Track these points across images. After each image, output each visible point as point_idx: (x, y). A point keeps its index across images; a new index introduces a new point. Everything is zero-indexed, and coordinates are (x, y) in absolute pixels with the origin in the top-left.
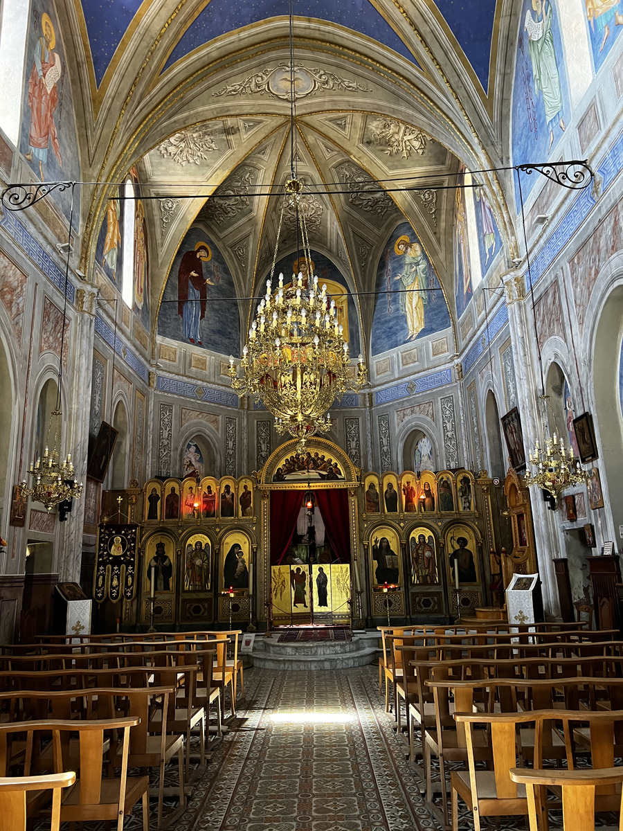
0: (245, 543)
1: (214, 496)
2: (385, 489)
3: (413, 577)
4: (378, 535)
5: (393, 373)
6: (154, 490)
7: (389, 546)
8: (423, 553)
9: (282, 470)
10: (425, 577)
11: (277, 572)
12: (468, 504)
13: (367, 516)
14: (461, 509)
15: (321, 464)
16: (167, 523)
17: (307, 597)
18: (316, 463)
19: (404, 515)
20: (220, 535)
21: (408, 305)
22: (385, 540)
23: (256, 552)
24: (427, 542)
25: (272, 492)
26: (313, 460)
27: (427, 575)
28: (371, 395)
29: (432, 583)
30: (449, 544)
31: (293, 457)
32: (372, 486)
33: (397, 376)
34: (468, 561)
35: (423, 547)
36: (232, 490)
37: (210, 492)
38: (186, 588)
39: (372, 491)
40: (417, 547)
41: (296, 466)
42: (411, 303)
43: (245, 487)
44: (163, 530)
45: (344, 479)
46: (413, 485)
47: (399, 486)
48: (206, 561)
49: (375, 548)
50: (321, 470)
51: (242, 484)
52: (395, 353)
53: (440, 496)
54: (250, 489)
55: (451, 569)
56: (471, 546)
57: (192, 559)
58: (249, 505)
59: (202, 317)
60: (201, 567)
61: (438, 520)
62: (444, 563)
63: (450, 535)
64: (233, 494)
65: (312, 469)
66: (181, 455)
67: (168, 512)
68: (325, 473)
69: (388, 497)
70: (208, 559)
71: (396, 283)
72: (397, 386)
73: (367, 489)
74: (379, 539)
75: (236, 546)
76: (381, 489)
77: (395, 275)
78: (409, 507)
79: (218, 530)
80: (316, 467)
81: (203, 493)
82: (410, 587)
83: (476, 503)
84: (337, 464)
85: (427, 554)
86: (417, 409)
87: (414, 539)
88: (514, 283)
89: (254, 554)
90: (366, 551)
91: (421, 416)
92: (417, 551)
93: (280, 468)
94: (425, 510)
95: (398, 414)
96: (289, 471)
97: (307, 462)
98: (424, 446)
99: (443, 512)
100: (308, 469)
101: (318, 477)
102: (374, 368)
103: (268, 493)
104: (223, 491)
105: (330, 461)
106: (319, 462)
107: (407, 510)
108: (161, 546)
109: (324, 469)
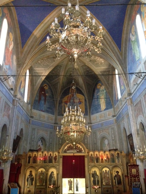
0: (55, 171)
1: (46, 157)
2: (95, 156)
3: (103, 183)
5: (97, 120)
6: (30, 155)
7: (96, 173)
8: (106, 176)
10: (107, 183)
11: (64, 180)
12: (119, 161)
13: (90, 164)
14: (117, 162)
16: (33, 165)
19: (101, 164)
20: (48, 168)
21: (101, 102)
25: (63, 156)
29: (109, 185)
30: (114, 173)
32: (91, 155)
34: (119, 178)
36: (52, 155)
37: (45, 155)
38: (38, 185)
41: (70, 148)
42: (102, 101)
44: (32, 167)
45: (84, 153)
46: (103, 155)
49: (92, 174)
51: (55, 153)
52: (97, 115)
53: (111, 158)
54: (57, 155)
55: (114, 181)
56: (120, 174)
57: (40, 176)
58: (56, 160)
59: (45, 104)
60: (42, 179)
61: (110, 166)
62: (112, 179)
63: (114, 170)
65: (75, 149)
66: (37, 143)
67: (33, 161)
68: (78, 151)
69: (96, 158)
70: (44, 176)
71: (98, 96)
72: (98, 124)
73: (90, 156)
74: (94, 171)
75: (52, 172)
76: (94, 156)
77: (97, 93)
78: (102, 161)
79: (47, 167)
81: (43, 156)
82: (103, 186)
83: (121, 161)
84: (81, 148)
85: (108, 176)
86: (104, 131)
87: (103, 171)
88: (129, 100)
89: (58, 174)
90: (90, 174)
91: (105, 133)
93: (65, 149)
94: (107, 163)
95: (99, 132)
96: (68, 150)
98: (106, 142)
99: (112, 163)
101: (76, 152)
102: (92, 119)
103: (62, 156)
104: (49, 155)
105: (80, 147)
106: (77, 147)
107: (102, 162)
108: (31, 172)
109: (78, 149)
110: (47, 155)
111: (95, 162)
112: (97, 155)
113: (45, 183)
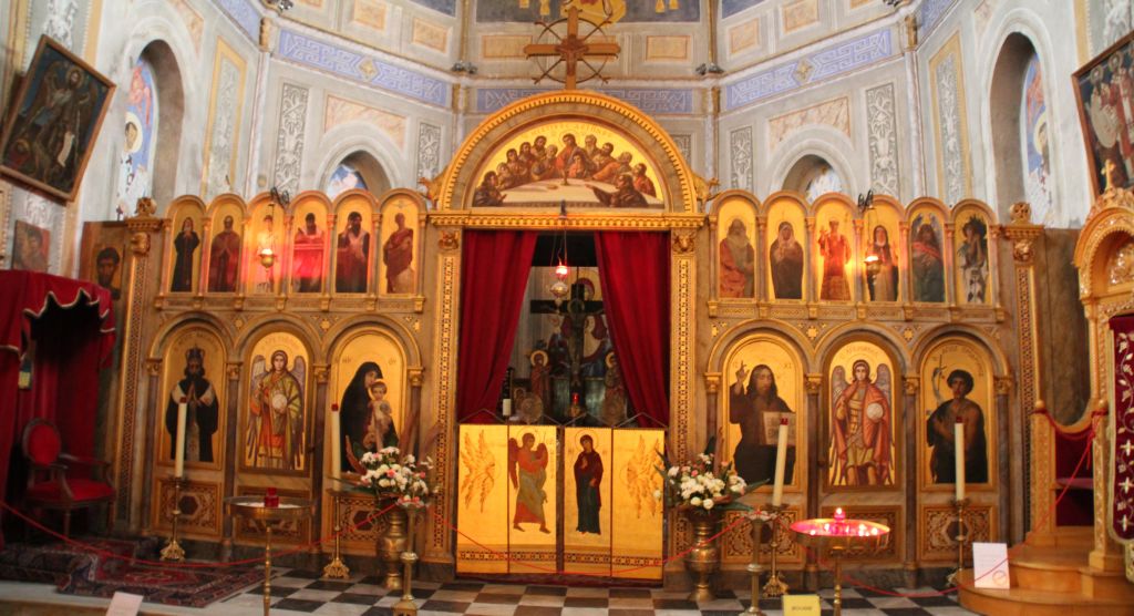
0: (392, 362)
1: (319, 241)
2: (772, 235)
3: (832, 470)
4: (749, 356)
5: (765, 46)
6: (189, 222)
7: (773, 388)
8: (862, 410)
9: (496, 178)
10: (862, 470)
11: (475, 439)
12: (978, 288)
13: (719, 306)
15: (602, 167)
16: (212, 302)
17: (549, 509)
18: (587, 163)
19: (819, 308)
20: (330, 337)
22: (765, 372)
23: (419, 388)
24: (873, 378)
25: (468, 233)
26: (581, 154)
27: (868, 465)
28: (717, 92)
29: (880, 486)
30: (929, 386)
31: (528, 144)
32: (737, 228)
33: (772, 51)
34: (971, 431)
35: (861, 391)
36: (366, 226)
37: (312, 228)
38: (249, 462)
39: (735, 241)
40: (849, 393)
41: (535, 167)
43: (399, 219)
44: (200, 320)
45: (661, 206)
46: (845, 230)
47: (809, 228)
48: (297, 401)
49: (737, 390)
50: (601, 180)
51: (391, 211)
52: (768, 10)
53: (914, 262)
54: (412, 222)
56: (983, 393)
57: (264, 392)
58: (405, 267)
61: (905, 325)
62: (912, 436)
63: (931, 365)
64: (367, 237)
65: (579, 176)
67: (215, 274)
68: (609, 189)
69: (779, 258)
70: (300, 395)
72: (773, 70)
73: (722, 233)
74: (750, 367)
75: (369, 368)
76: (761, 234)
78: (834, 282)
79: (326, 325)
80: (588, 171)
81: (295, 231)
82: (821, 494)
83: (1001, 285)
84: (643, 168)
85: (873, 411)
86: (813, 113)
87: (840, 371)
89: (415, 390)
90: (712, 396)
91: (822, 127)
92: (847, 402)
93: (491, 174)
94: (872, 299)
95: (772, 127)
96: (515, 181)
97: (566, 160)
99: (918, 304)
100: (567, 176)
101: (594, 199)
102: (725, 40)
103: (458, 236)
104: (342, 226)
105: (627, 158)
106: (597, 159)
107: (827, 295)
108: (196, 355)
109: (608, 179)
110: (321, 222)
111: (765, 295)
112: (786, 229)
113: (309, 451)
